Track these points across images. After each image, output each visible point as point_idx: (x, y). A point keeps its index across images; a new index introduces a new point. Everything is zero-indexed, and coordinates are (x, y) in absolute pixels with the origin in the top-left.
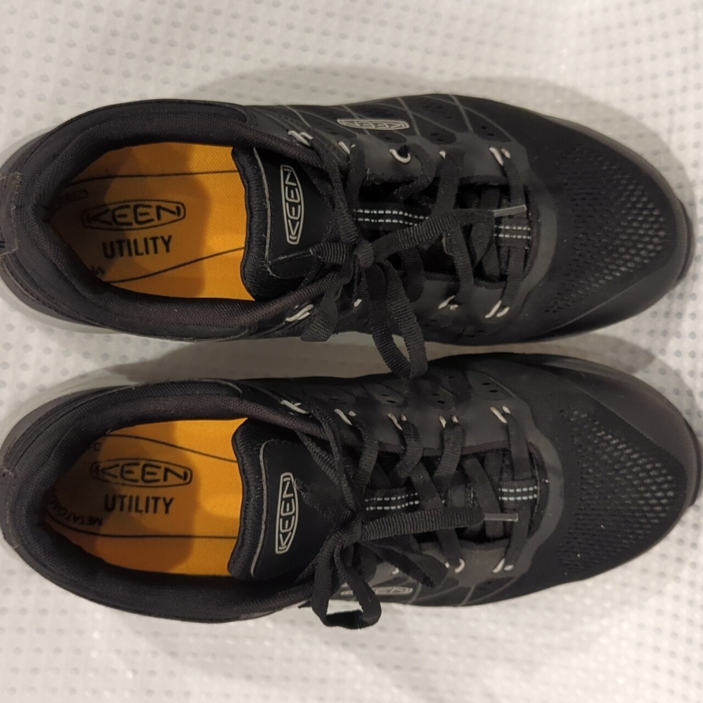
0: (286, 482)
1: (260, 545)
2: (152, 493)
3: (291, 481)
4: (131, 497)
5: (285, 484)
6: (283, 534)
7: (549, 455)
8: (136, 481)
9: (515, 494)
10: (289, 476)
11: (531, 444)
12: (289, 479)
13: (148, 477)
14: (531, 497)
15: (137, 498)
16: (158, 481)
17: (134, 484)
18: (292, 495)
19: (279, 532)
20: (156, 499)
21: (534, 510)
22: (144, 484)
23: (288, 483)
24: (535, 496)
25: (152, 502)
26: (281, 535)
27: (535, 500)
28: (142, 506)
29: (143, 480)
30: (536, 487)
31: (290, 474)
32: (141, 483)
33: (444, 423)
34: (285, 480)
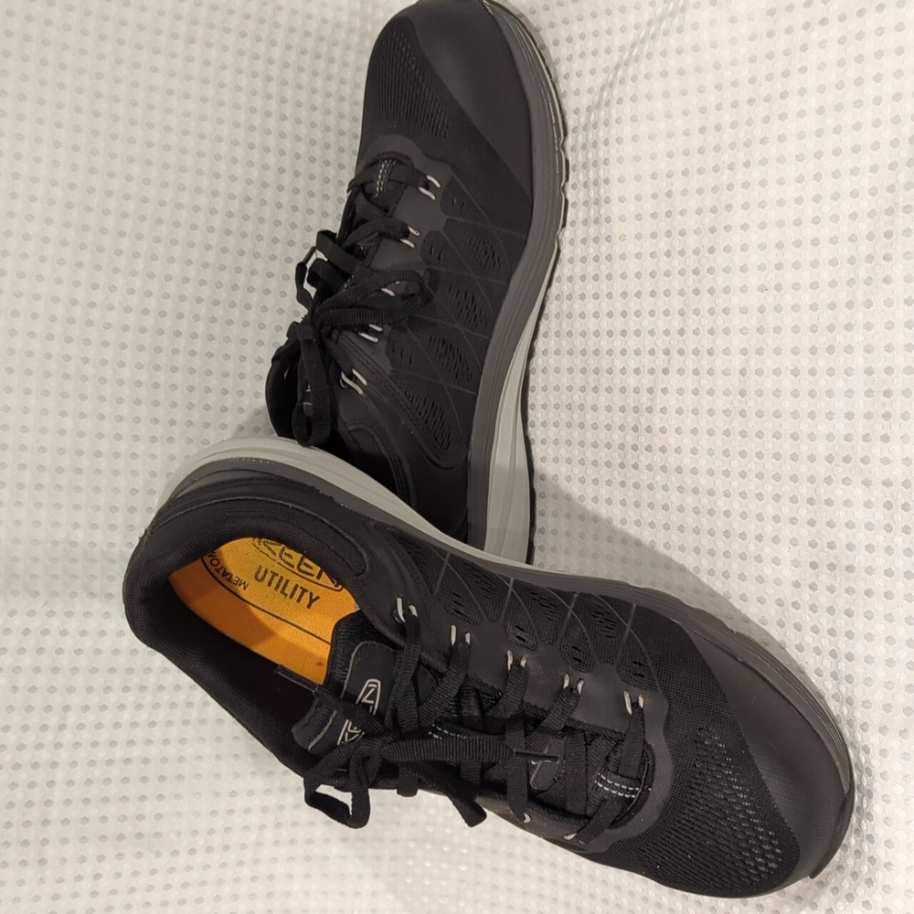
0: (371, 688)
1: (322, 734)
2: (303, 583)
3: (376, 689)
4: (282, 578)
5: (368, 689)
6: (349, 733)
7: (664, 768)
8: (293, 566)
9: (612, 787)
10: (377, 684)
11: (649, 746)
12: (375, 686)
13: (303, 567)
14: (627, 796)
15: (287, 581)
16: (312, 575)
17: (291, 568)
18: (372, 702)
19: (346, 730)
20: (304, 591)
21: (628, 809)
22: (297, 572)
23: (373, 690)
24: (633, 796)
25: (299, 591)
26: (347, 734)
27: (631, 799)
28: (289, 591)
29: (298, 568)
30: (637, 789)
31: (379, 683)
32: (295, 569)
33: (566, 684)
34: (370, 686)
